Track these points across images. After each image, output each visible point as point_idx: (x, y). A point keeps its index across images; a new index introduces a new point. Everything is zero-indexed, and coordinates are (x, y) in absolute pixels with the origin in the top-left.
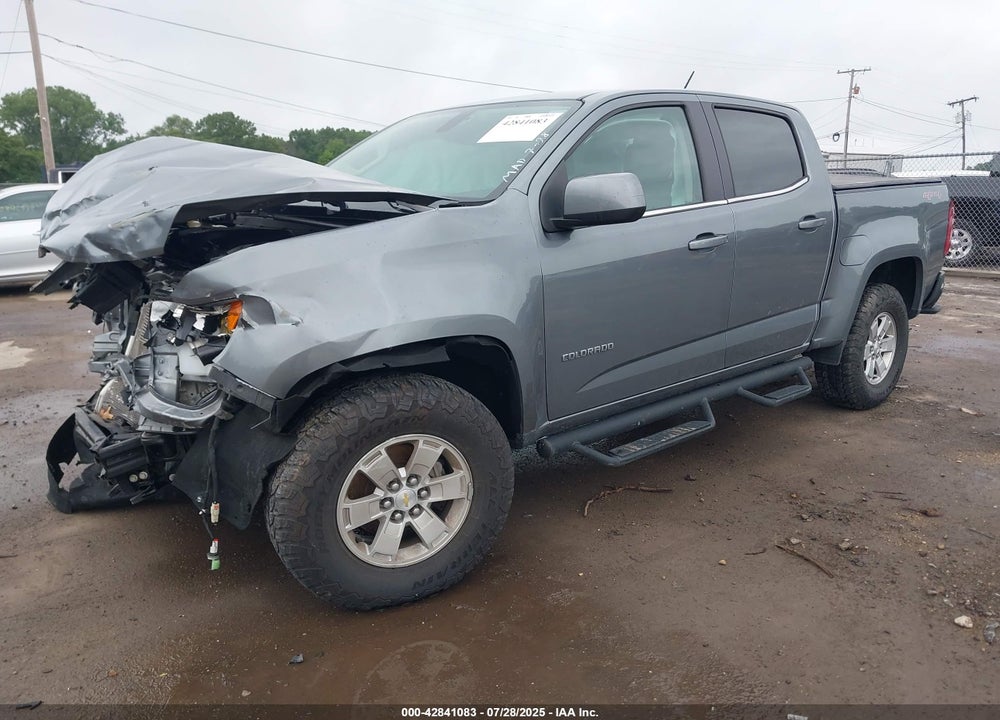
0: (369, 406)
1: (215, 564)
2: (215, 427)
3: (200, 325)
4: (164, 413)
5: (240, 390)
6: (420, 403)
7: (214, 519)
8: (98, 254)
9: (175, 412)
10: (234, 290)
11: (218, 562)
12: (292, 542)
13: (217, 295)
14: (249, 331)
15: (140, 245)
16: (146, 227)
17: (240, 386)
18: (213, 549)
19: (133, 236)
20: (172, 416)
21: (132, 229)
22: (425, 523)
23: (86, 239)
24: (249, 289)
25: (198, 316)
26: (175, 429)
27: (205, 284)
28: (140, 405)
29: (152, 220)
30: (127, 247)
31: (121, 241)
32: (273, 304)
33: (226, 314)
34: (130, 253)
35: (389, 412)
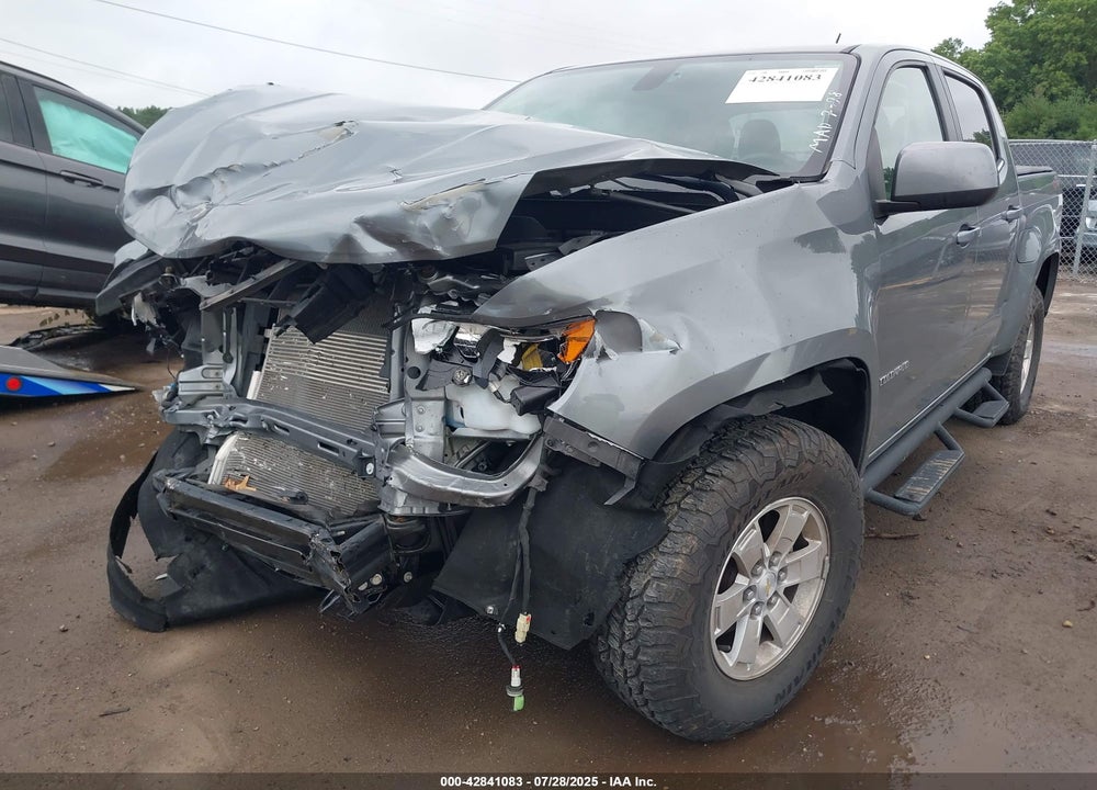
0: (756, 462)
1: (519, 703)
2: (530, 503)
3: (507, 355)
4: (450, 488)
5: (593, 450)
6: (805, 454)
7: (520, 637)
8: (377, 251)
9: (465, 485)
10: (589, 303)
11: (522, 698)
12: (669, 663)
13: (560, 311)
14: (605, 364)
15: (458, 234)
16: (470, 207)
17: (594, 443)
18: (516, 681)
19: (446, 222)
20: (464, 492)
21: (445, 210)
22: (778, 615)
23: (357, 226)
24: (609, 303)
25: (507, 343)
26: (443, 507)
27: (544, 297)
28: (402, 477)
29: (478, 196)
30: (435, 239)
31: (424, 230)
32: (642, 323)
33: (563, 339)
34: (439, 249)
35: (778, 471)
